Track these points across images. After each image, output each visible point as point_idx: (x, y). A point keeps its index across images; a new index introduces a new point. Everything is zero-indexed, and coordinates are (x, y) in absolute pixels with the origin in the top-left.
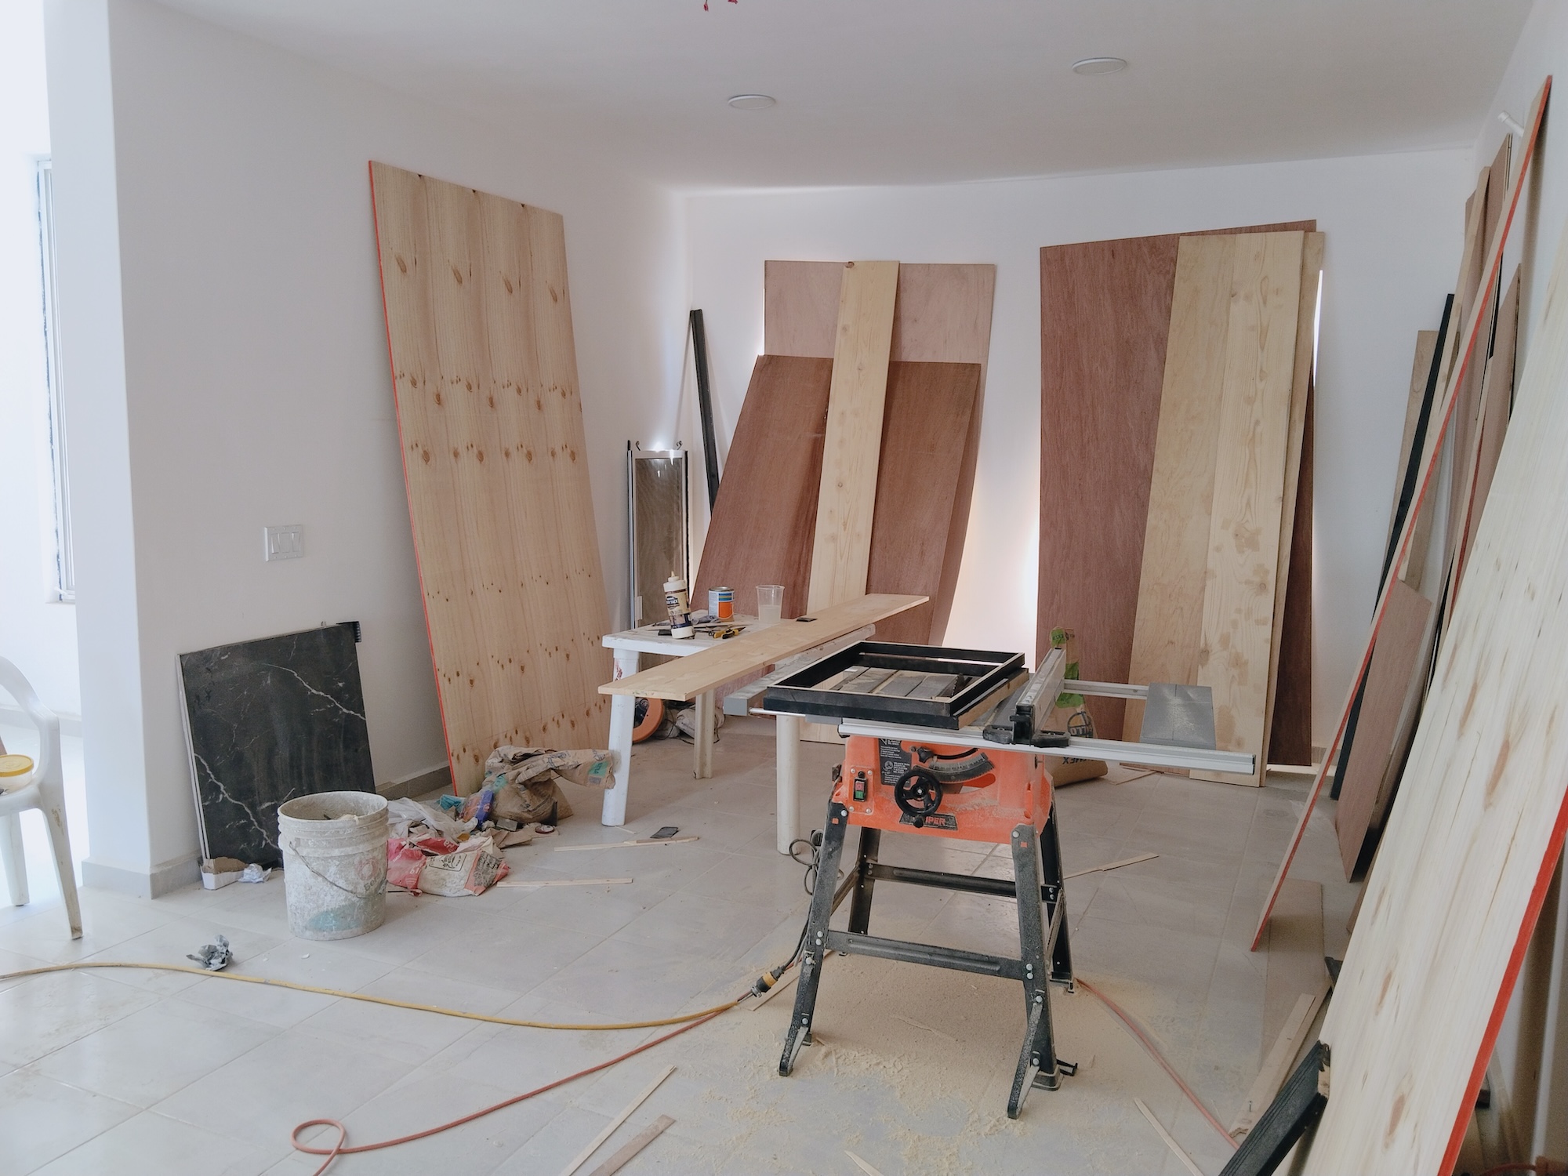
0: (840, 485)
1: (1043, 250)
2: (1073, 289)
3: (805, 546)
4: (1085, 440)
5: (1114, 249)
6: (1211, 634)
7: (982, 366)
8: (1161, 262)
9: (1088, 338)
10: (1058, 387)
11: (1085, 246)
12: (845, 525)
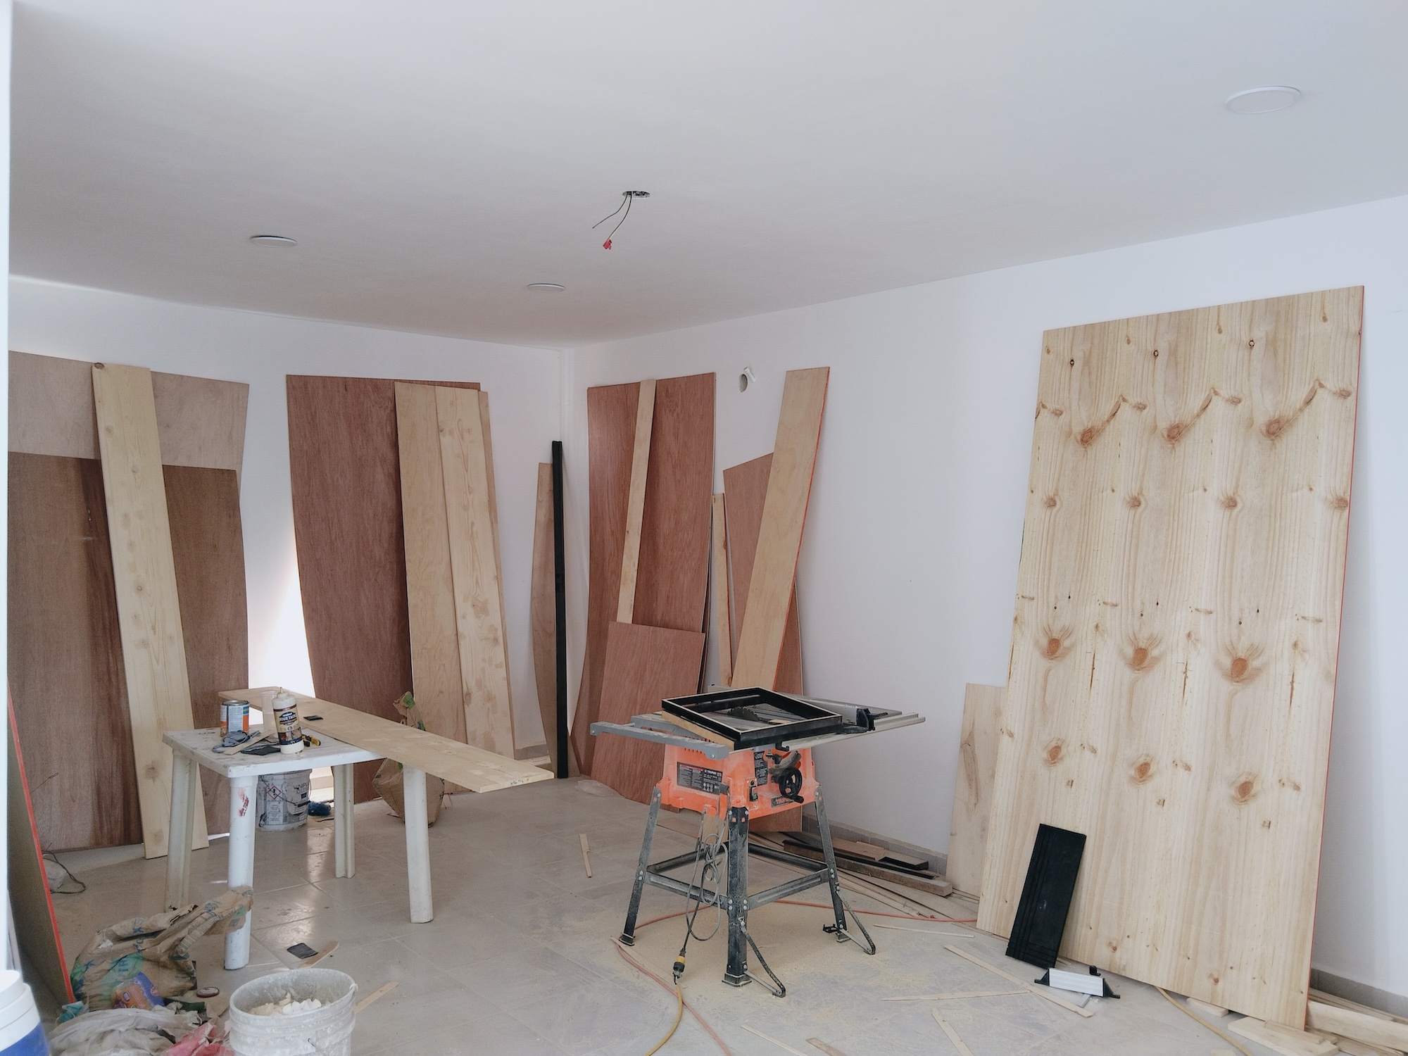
0: (140, 589)
1: (290, 378)
2: (315, 413)
3: (110, 655)
4: (333, 537)
5: (347, 384)
6: (470, 680)
7: (237, 472)
8: (381, 399)
9: (329, 454)
10: (307, 493)
11: (324, 379)
12: (154, 628)
